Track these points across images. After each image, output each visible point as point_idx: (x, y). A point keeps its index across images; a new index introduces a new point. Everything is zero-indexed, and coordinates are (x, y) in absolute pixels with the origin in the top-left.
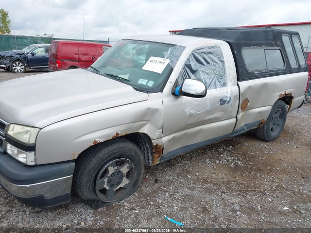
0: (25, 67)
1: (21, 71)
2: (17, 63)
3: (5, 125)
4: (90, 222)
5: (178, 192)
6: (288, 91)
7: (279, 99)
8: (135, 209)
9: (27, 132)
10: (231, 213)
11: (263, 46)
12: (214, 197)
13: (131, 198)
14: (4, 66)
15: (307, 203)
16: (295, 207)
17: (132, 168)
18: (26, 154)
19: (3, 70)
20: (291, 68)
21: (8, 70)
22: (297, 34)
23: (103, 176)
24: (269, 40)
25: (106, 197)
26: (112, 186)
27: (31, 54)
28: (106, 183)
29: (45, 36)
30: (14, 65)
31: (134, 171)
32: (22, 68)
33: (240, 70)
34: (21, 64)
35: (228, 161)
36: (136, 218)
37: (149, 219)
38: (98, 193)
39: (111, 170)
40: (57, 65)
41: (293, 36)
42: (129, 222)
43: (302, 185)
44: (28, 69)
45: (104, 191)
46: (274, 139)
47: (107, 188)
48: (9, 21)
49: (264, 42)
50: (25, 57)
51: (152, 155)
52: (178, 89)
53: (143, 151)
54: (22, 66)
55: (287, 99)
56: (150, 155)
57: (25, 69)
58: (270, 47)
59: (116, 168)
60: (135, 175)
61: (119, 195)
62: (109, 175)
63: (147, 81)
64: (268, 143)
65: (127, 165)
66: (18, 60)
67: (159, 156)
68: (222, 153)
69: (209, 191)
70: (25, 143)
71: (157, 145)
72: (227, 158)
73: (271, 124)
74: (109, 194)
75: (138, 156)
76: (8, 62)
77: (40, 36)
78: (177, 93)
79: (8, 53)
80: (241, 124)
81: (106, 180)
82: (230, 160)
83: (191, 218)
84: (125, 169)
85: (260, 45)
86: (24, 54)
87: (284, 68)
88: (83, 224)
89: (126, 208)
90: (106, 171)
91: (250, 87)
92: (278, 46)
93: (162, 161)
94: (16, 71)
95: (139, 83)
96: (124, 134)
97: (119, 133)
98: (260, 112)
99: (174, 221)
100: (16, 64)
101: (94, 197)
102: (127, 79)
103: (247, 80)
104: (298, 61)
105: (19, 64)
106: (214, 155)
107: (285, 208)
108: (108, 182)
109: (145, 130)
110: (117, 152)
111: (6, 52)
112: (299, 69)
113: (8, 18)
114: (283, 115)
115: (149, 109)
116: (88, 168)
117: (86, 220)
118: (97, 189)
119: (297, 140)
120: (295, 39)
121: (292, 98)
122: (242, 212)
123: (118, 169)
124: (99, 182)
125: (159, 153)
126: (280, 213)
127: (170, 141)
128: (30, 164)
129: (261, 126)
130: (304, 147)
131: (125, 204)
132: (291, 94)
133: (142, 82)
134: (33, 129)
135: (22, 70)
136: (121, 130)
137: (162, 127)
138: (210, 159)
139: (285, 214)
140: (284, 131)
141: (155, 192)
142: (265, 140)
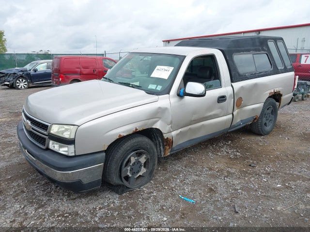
0: (28, 83)
1: (24, 87)
2: (21, 80)
3: (48, 126)
4: (117, 204)
5: (187, 179)
6: (277, 90)
7: (269, 97)
8: (153, 193)
9: (67, 130)
10: (233, 191)
11: (251, 52)
12: (218, 181)
13: (148, 185)
14: (8, 83)
15: (297, 181)
16: (287, 184)
17: (148, 159)
18: (68, 147)
19: (6, 87)
20: (278, 69)
21: (12, 87)
22: (282, 39)
23: (127, 165)
24: (256, 46)
25: (129, 183)
26: (133, 174)
27: (33, 70)
28: (129, 171)
29: (41, 53)
30: (18, 81)
31: (150, 162)
32: (26, 85)
33: (233, 73)
34: (24, 81)
35: (228, 153)
36: (156, 199)
37: (166, 199)
38: (123, 179)
39: (133, 160)
40: (60, 79)
41: (278, 41)
42: (150, 201)
43: (293, 168)
44: (31, 85)
45: (127, 178)
46: (268, 133)
47: (130, 176)
48: (5, 40)
49: (252, 48)
50: (28, 74)
51: (163, 148)
52: (182, 91)
53: (156, 145)
54: (25, 82)
55: (276, 97)
56: (162, 147)
57: (29, 85)
58: (257, 52)
59: (136, 158)
60: (151, 165)
61: (139, 181)
62: (131, 164)
63: (156, 86)
64: (262, 137)
65: (145, 156)
66: (21, 77)
67: (170, 148)
68: (222, 147)
69: (214, 176)
70: (66, 138)
71: (167, 138)
72: (226, 151)
73: (264, 119)
74: (131, 180)
75: (153, 149)
76: (12, 79)
77: (36, 53)
78: (182, 94)
79: (11, 70)
80: (238, 120)
81: (129, 168)
82: (230, 153)
83: (201, 197)
84: (143, 160)
85: (248, 51)
86: (26, 71)
87: (272, 69)
88: (112, 205)
89: (146, 192)
90: (129, 161)
91: (242, 88)
92: (264, 50)
93: (172, 153)
94: (20, 87)
95: (149, 88)
96: (141, 129)
97: (138, 128)
98: (253, 109)
99: (186, 199)
100: (19, 81)
101: (120, 183)
102: (138, 85)
103: (239, 81)
104: (284, 62)
105: (22, 80)
106: (215, 149)
107: (278, 186)
108: (130, 171)
109: (157, 126)
110: (137, 145)
111: (9, 70)
112: (286, 70)
113: (4, 37)
114: (274, 112)
115: (160, 108)
116: (115, 158)
117: (114, 202)
118: (123, 176)
119: (288, 133)
120: (280, 44)
121: (281, 95)
122: (242, 190)
123: (138, 159)
124: (124, 169)
125: (169, 146)
126: (274, 189)
127: (178, 135)
128: (71, 155)
129: (255, 121)
130: (295, 138)
131: (144, 189)
132: (280, 91)
133: (152, 87)
134: (73, 126)
135: (26, 86)
136: (139, 126)
137: (171, 123)
138: (212, 152)
139: (279, 189)
140: (276, 126)
141: (168, 179)
142: (260, 135)
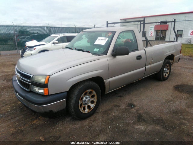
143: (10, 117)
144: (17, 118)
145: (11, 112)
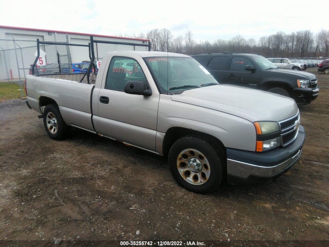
143: (309, 195)
144: (301, 188)
145: (300, 200)
